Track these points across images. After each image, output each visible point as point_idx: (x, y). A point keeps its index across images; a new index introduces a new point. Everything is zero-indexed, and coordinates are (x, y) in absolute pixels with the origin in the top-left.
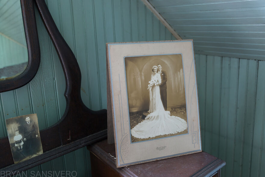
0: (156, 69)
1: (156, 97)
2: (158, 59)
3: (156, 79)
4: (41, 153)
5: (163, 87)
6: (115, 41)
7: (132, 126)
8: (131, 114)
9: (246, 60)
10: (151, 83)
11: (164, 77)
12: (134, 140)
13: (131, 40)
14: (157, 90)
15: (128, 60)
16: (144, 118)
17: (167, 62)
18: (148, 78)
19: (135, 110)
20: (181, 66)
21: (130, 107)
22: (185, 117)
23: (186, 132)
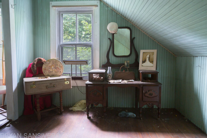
0: (148, 54)
1: (147, 59)
2: (149, 53)
3: (148, 56)
4: (129, 67)
5: (149, 58)
6: (141, 49)
7: (142, 63)
8: (142, 61)
9: (186, 57)
10: (147, 57)
11: (150, 56)
12: (142, 66)
13: (143, 49)
14: (148, 58)
15: (143, 53)
16: (145, 62)
17: (151, 53)
18: (147, 56)
19: (143, 61)
20: (154, 54)
21: (143, 60)
22: (153, 64)
23: (153, 66)
